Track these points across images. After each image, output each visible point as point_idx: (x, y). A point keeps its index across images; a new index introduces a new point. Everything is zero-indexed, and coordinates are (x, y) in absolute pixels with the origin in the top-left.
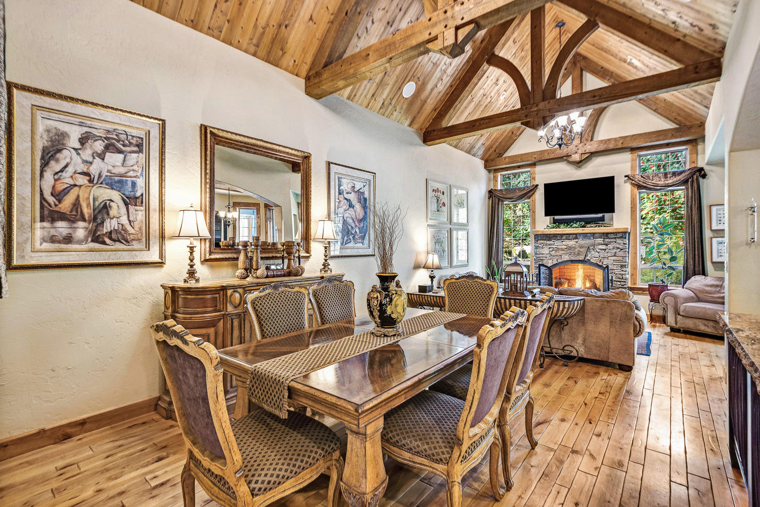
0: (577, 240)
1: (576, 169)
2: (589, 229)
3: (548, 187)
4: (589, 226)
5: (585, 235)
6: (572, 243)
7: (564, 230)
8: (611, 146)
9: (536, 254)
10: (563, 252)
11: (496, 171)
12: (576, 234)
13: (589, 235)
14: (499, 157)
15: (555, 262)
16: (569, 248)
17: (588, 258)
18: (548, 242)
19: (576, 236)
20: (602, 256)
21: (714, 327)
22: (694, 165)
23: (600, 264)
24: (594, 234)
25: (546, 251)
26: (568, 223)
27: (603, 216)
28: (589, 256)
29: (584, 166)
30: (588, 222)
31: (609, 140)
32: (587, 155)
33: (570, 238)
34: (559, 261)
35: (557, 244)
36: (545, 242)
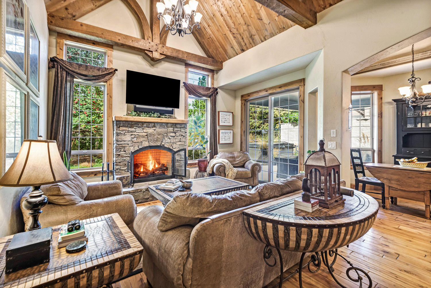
0: (155, 128)
1: (150, 66)
2: (163, 120)
4: (163, 117)
5: (161, 124)
6: (150, 130)
7: (143, 118)
8: (180, 56)
9: (117, 141)
10: (144, 139)
12: (154, 123)
13: (164, 124)
14: (71, 18)
15: (137, 148)
18: (130, 129)
19: (154, 124)
20: (172, 142)
22: (213, 86)
23: (171, 148)
24: (167, 123)
25: (128, 138)
26: (148, 112)
27: (173, 110)
28: (164, 142)
29: (156, 65)
31: (179, 50)
32: (163, 57)
33: (150, 126)
34: (140, 147)
35: (139, 131)
36: (127, 129)
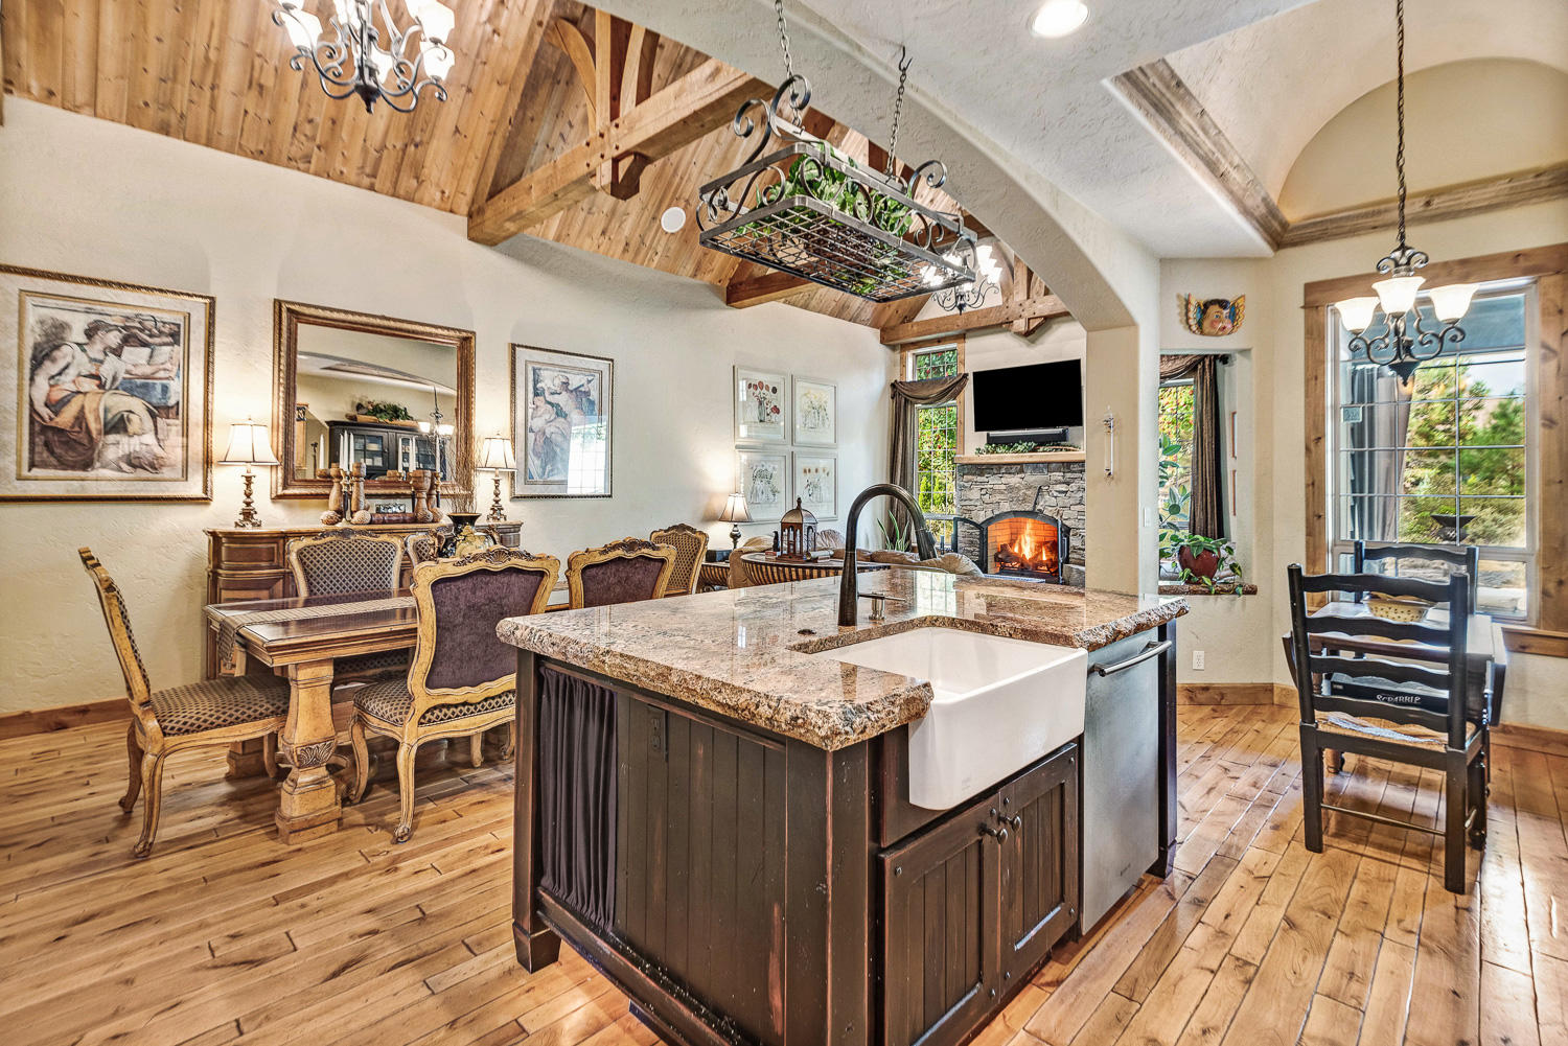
0: (1022, 475)
1: (1029, 345)
2: (1039, 456)
3: (976, 375)
4: (1042, 449)
5: (1036, 466)
6: (1014, 480)
7: (1005, 456)
9: (961, 499)
10: (1002, 497)
11: (905, 347)
12: (1021, 464)
13: (1041, 465)
14: (903, 322)
15: (989, 515)
16: (1010, 489)
17: (1038, 507)
18: (980, 479)
19: (1021, 468)
20: (1061, 504)
24: (1049, 463)
25: (975, 494)
26: (1010, 443)
27: (1065, 431)
28: (1041, 503)
29: (1041, 340)
30: (1042, 442)
32: (1038, 322)
33: (1013, 470)
34: (997, 512)
35: (994, 481)
36: (975, 478)
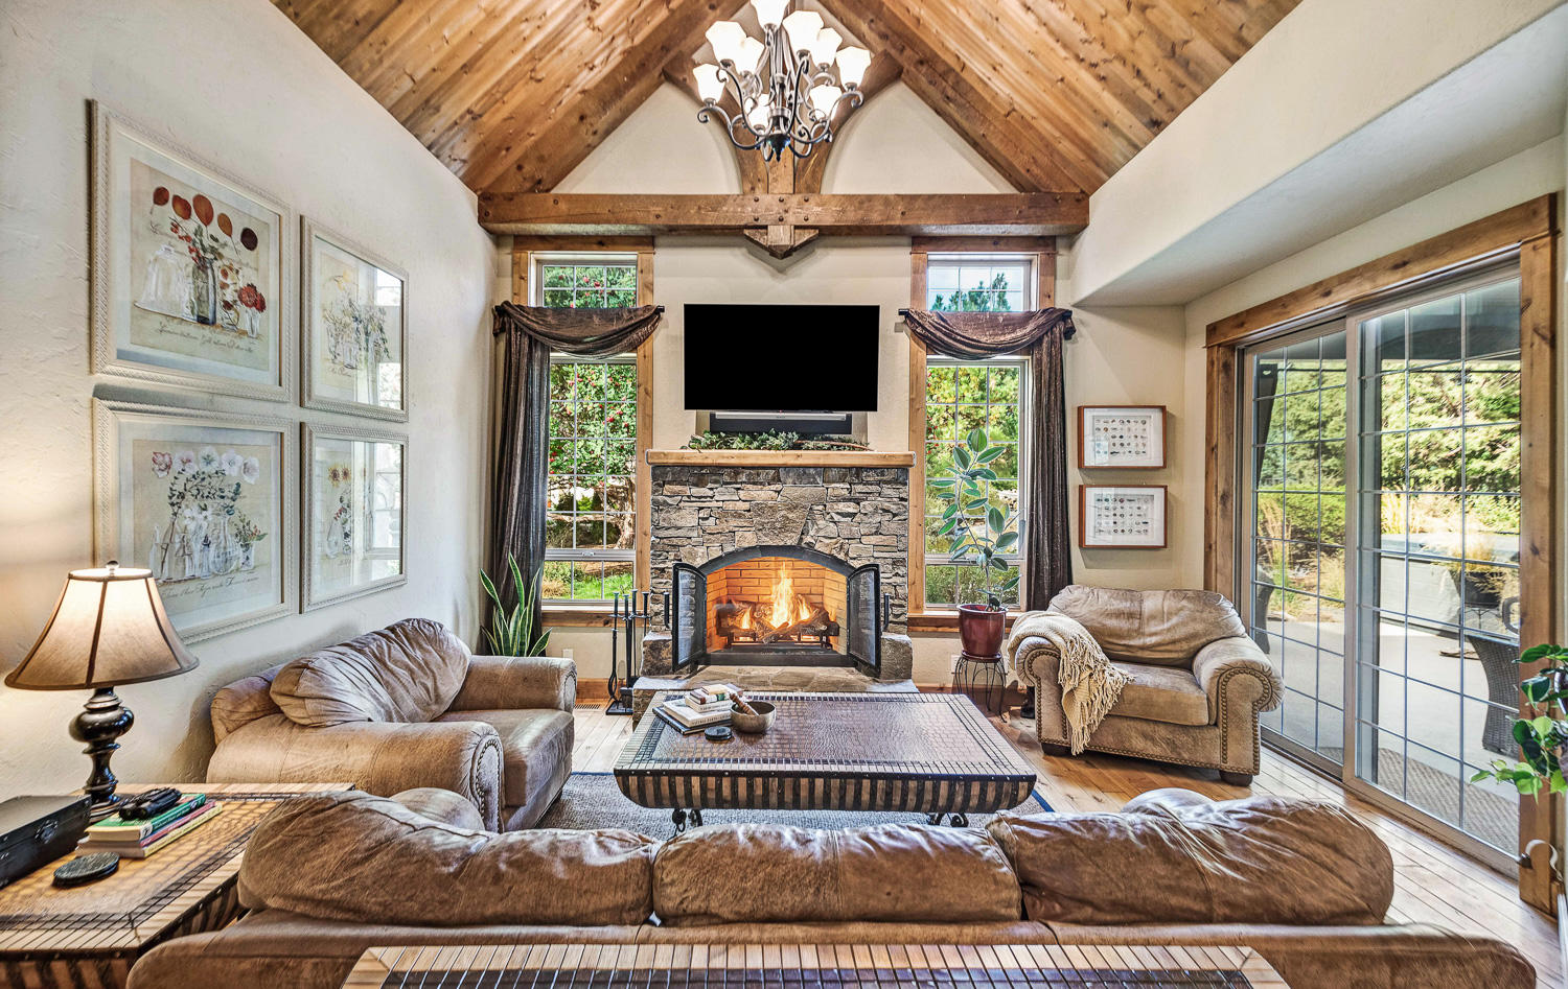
0: (778, 487)
1: (773, 276)
2: (809, 456)
3: (696, 315)
4: (811, 444)
5: (802, 473)
6: (763, 494)
7: (740, 453)
8: (876, 218)
9: (657, 527)
10: (740, 522)
11: (524, 242)
12: (776, 468)
13: (812, 471)
15: (716, 553)
16: (759, 509)
17: (808, 539)
18: (695, 491)
19: (776, 473)
20: (845, 533)
21: (1169, 742)
22: (1048, 305)
23: (841, 556)
24: (826, 468)
25: (688, 518)
26: (754, 432)
27: (849, 418)
28: (811, 533)
29: (795, 269)
30: (807, 432)
31: (870, 198)
32: (807, 235)
33: (761, 478)
34: (729, 549)
35: (722, 496)
36: (686, 489)
